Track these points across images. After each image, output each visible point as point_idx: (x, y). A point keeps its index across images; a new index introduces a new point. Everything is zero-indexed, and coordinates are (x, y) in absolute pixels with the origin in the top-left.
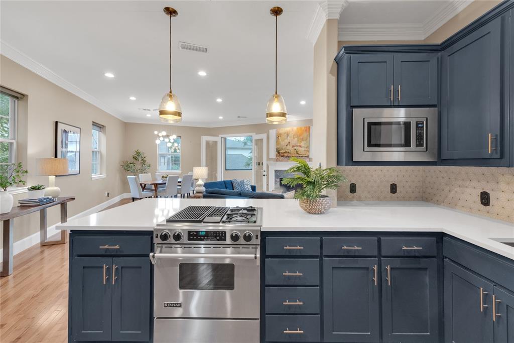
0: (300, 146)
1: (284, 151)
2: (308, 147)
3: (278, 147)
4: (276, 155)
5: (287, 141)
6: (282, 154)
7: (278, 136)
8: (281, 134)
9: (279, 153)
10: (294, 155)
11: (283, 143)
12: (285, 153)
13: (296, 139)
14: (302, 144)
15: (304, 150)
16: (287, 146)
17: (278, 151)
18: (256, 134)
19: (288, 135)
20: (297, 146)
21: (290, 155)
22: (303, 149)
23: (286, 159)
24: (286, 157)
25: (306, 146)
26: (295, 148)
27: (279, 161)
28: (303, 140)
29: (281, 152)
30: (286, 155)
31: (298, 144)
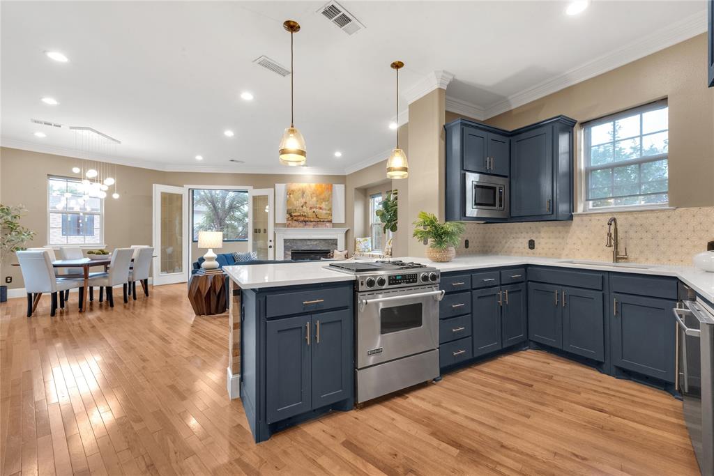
0: (321, 208)
1: (299, 214)
2: (330, 209)
3: (290, 208)
4: (288, 219)
5: (302, 201)
6: (294, 218)
7: (289, 193)
8: (293, 191)
9: (291, 216)
10: (312, 220)
11: (297, 203)
12: (300, 216)
13: (315, 198)
14: (323, 205)
15: (326, 214)
16: (302, 207)
17: (290, 213)
18: (254, 188)
19: (303, 193)
20: (316, 208)
21: (307, 219)
22: (324, 212)
23: (301, 224)
24: (302, 221)
25: (327, 208)
26: (314, 210)
27: (292, 227)
28: (324, 200)
29: (294, 214)
30: (302, 218)
31: (318, 206)
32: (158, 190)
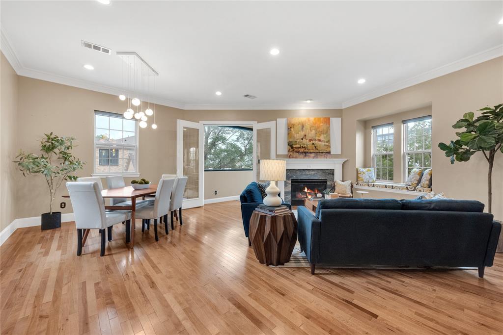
0: (319, 140)
1: (299, 146)
2: (329, 141)
3: (291, 140)
4: (289, 151)
5: (302, 134)
6: (295, 149)
7: (290, 128)
8: (293, 125)
9: (292, 148)
10: (312, 151)
11: (298, 136)
12: (300, 147)
13: (314, 131)
14: (322, 137)
15: (325, 145)
16: (302, 139)
17: (290, 145)
18: (258, 123)
19: (303, 126)
20: (315, 140)
21: (307, 151)
22: (323, 144)
23: (302, 156)
24: (302, 153)
25: (326, 140)
26: (313, 142)
27: (293, 158)
28: (322, 132)
29: (295, 146)
30: (302, 150)
31: (317, 138)
32: (182, 125)
